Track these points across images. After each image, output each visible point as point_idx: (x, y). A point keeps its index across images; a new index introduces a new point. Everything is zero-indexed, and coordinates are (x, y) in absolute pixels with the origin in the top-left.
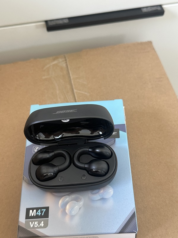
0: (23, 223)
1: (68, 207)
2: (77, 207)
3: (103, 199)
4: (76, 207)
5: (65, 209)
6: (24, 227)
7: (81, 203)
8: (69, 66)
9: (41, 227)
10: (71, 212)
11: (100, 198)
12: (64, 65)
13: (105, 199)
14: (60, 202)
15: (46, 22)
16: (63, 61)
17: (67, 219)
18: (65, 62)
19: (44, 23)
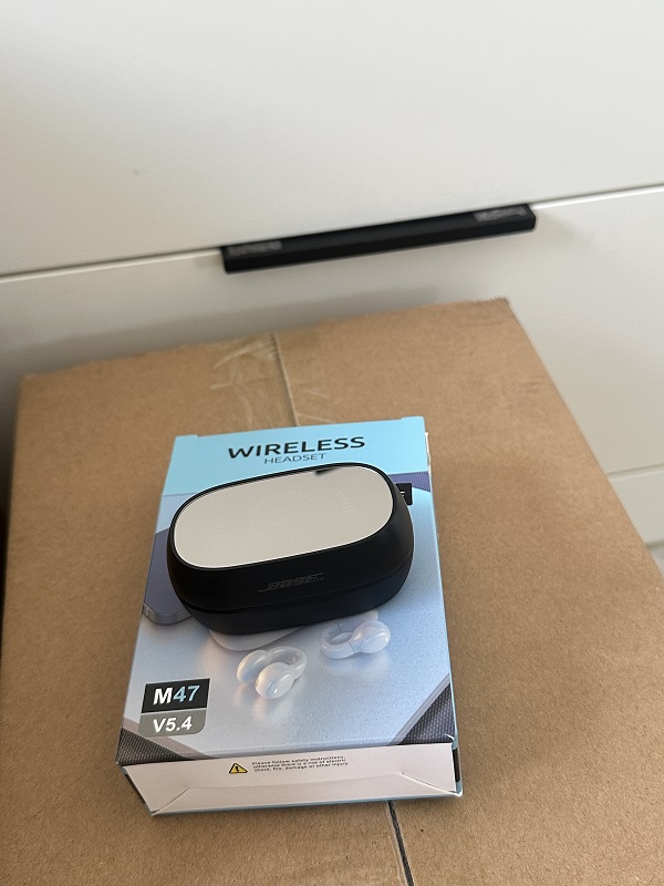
0: (134, 723)
1: (261, 678)
2: (287, 679)
3: (361, 656)
4: (286, 677)
5: (253, 685)
6: (136, 732)
7: (300, 667)
8: (282, 358)
9: (184, 732)
10: (268, 691)
11: (352, 653)
12: (270, 356)
13: (368, 654)
14: (242, 665)
15: (224, 249)
16: (267, 347)
17: (259, 708)
18: (272, 348)
19: (217, 253)
